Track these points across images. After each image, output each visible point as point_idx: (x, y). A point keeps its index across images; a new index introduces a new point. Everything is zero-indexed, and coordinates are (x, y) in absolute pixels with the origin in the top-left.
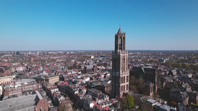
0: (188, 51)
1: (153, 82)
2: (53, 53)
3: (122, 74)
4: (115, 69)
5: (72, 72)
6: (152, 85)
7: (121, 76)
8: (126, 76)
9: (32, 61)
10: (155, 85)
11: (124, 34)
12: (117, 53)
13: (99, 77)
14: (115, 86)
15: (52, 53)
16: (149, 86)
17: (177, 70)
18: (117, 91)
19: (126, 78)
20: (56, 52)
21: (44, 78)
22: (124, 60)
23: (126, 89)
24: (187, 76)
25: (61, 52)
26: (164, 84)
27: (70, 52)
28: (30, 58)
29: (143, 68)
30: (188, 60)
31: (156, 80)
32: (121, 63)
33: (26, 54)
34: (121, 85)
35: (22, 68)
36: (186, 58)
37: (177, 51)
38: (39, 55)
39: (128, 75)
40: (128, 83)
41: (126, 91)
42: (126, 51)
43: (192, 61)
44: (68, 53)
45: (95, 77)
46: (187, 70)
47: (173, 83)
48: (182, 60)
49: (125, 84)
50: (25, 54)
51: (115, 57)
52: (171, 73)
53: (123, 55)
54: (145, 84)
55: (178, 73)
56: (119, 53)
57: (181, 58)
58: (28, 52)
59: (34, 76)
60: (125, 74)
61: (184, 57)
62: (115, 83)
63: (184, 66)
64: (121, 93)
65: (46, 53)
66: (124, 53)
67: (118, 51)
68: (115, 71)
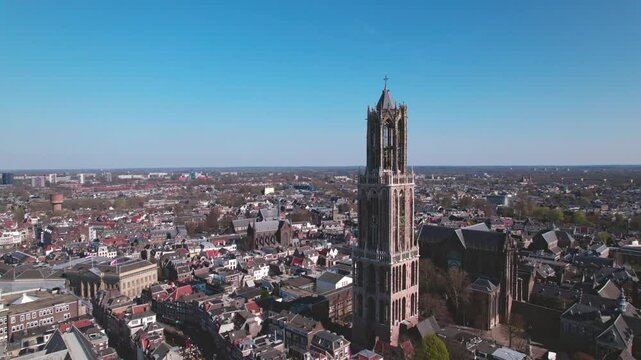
0: (566, 168)
1: (499, 279)
2: (135, 176)
3: (398, 258)
4: (370, 239)
5: (202, 247)
6: (494, 291)
7: (393, 264)
8: (408, 262)
9: (58, 208)
10: (503, 291)
11: (403, 109)
12: (376, 180)
13: (301, 262)
14: (371, 302)
15: (130, 177)
16: (488, 296)
17: (557, 233)
18: (378, 318)
19: (409, 269)
20: (146, 174)
21: (102, 275)
22: (403, 207)
23: (408, 310)
24: (595, 252)
25: (160, 174)
26: (531, 284)
27: (193, 175)
28: (51, 197)
29: (458, 232)
30: (573, 196)
31: (508, 275)
32: (392, 215)
33: (38, 180)
34: (394, 297)
35: (16, 233)
36: (567, 191)
37: (532, 168)
38: (87, 184)
39: (417, 259)
40: (415, 289)
41: (411, 319)
42: (409, 168)
43: (588, 201)
44: (186, 176)
45: (288, 264)
46: (584, 231)
47: (557, 279)
48: (557, 198)
49: (407, 292)
50: (33, 181)
51: (369, 194)
52: (540, 243)
53: (400, 186)
54: (469, 288)
55: (563, 242)
56: (382, 181)
57: (552, 190)
58: (46, 173)
59: (61, 267)
60: (405, 257)
61: (561, 188)
62: (371, 290)
63: (571, 217)
64: (395, 330)
65: (109, 178)
66: (402, 181)
67: (382, 172)
68: (369, 247)
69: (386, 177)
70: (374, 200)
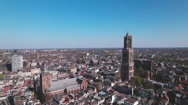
1: (150, 70)
3: (130, 64)
4: (125, 61)
5: (81, 66)
6: (149, 72)
7: (130, 65)
8: (132, 65)
9: (38, 58)
10: (151, 72)
11: (131, 36)
12: (126, 50)
13: (106, 68)
14: (125, 73)
15: (46, 51)
16: (147, 73)
17: (164, 63)
18: (126, 76)
19: (132, 67)
21: (67, 70)
22: (131, 55)
23: (132, 74)
24: (172, 67)
25: (54, 50)
26: (157, 72)
27: (64, 50)
29: (141, 61)
30: (171, 56)
31: (152, 69)
32: (129, 56)
34: (130, 71)
36: (170, 54)
38: (36, 53)
39: (134, 65)
40: (133, 71)
41: (133, 76)
42: (132, 48)
43: (174, 57)
44: (62, 51)
45: (103, 69)
46: (171, 63)
47: (162, 71)
48: (166, 56)
49: (132, 71)
50: (22, 52)
51: (125, 53)
52: (160, 65)
53: (131, 51)
54: (144, 72)
55: (165, 65)
56: (127, 50)
57: (165, 54)
60: (132, 64)
61: (168, 54)
62: (125, 70)
63: (169, 60)
64: (130, 78)
66: (131, 50)
67: (127, 48)
68: (125, 62)
69: (128, 49)
70: (126, 54)
